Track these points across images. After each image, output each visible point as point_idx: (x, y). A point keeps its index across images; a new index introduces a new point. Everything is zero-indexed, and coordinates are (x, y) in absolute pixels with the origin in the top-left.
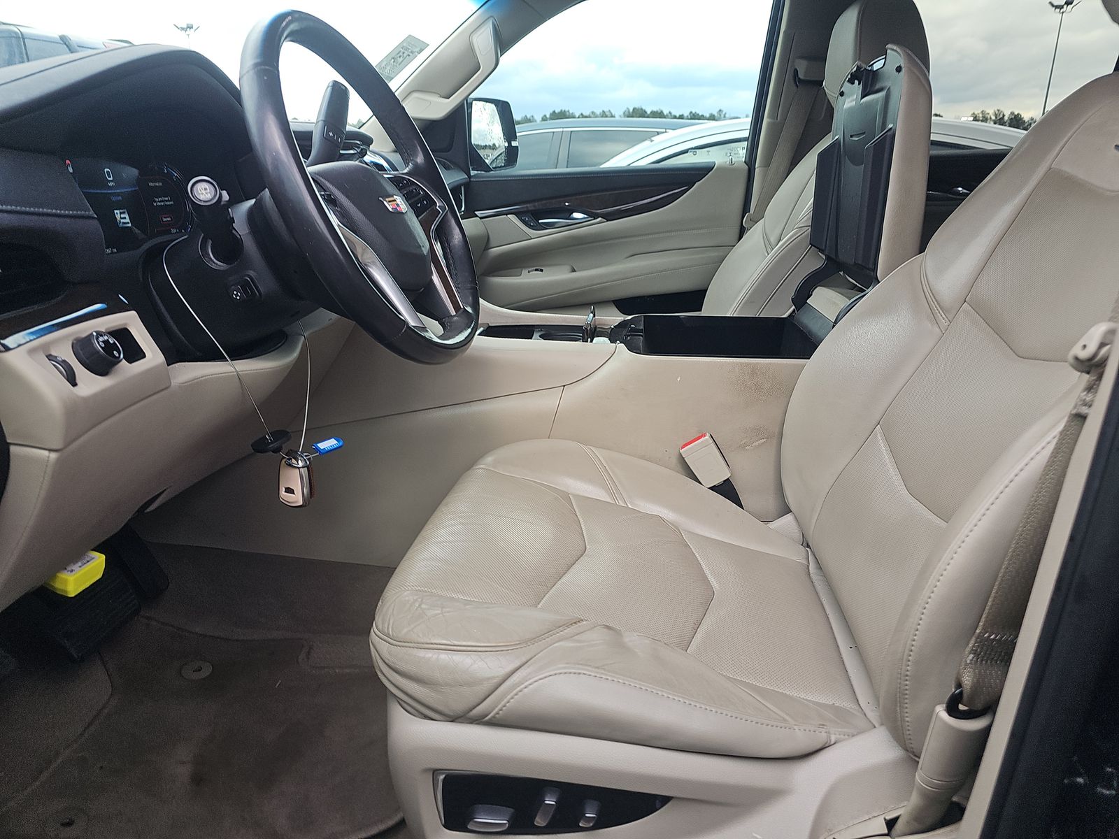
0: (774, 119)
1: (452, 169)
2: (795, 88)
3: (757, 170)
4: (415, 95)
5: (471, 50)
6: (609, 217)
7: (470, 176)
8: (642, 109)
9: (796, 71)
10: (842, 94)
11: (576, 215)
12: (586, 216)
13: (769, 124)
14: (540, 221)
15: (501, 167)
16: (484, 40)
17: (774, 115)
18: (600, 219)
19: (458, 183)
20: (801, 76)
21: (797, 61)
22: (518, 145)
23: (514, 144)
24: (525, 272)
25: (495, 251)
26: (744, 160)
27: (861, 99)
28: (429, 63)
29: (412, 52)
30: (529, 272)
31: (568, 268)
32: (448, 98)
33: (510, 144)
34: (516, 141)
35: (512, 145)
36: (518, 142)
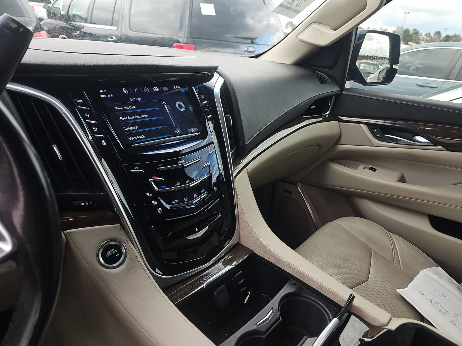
1: (329, 83)
4: (314, 25)
6: (449, 147)
7: (343, 88)
11: (419, 138)
12: (428, 142)
14: (385, 135)
18: (440, 147)
19: (331, 93)
22: (397, 68)
23: (395, 67)
24: (361, 167)
25: (342, 147)
30: (364, 168)
31: (397, 175)
32: (335, 31)
33: (392, 66)
34: (397, 65)
35: (393, 67)
36: (398, 66)
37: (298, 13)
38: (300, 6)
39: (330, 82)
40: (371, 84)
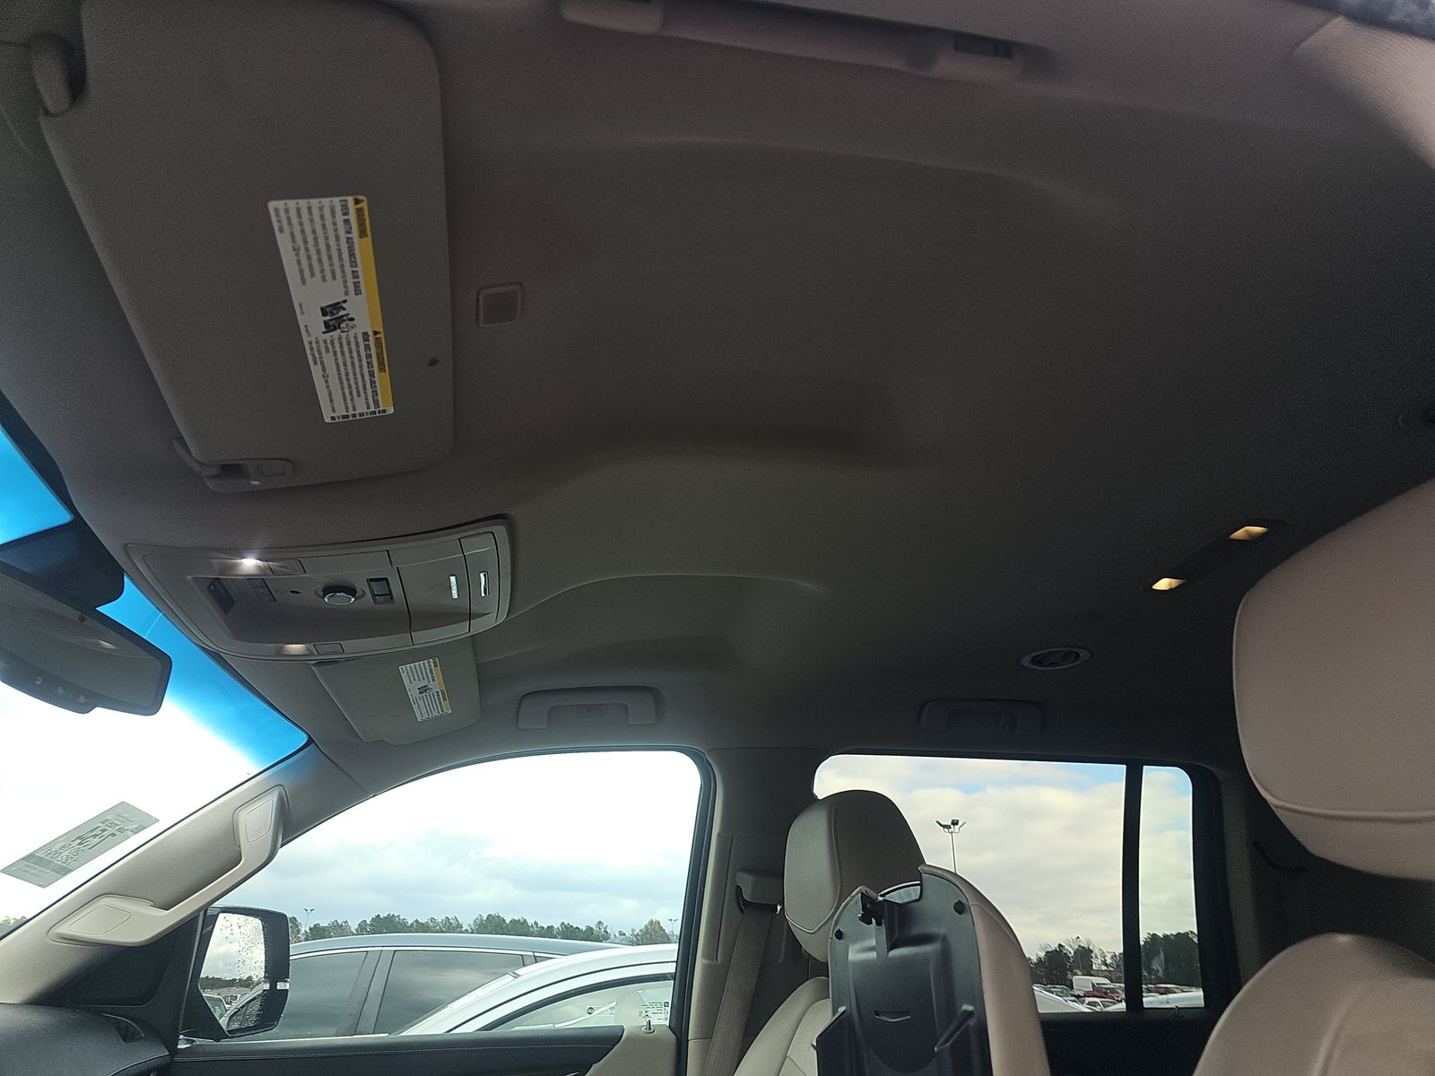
0: (712, 960)
1: (141, 1038)
2: (740, 914)
3: (691, 1044)
4: (106, 901)
5: (232, 832)
7: (173, 1051)
8: (499, 917)
9: (739, 890)
10: (839, 935)
13: (706, 968)
15: (249, 1028)
16: (258, 819)
17: (711, 953)
20: (747, 896)
21: (739, 874)
22: (288, 988)
23: (280, 986)
26: (667, 1023)
27: (888, 951)
28: (149, 850)
29: (121, 830)
32: (170, 909)
33: (273, 986)
34: (286, 981)
35: (278, 988)
36: (288, 984)
37: (64, 875)
38: (75, 858)
39: (143, 1035)
40: (233, 1033)
